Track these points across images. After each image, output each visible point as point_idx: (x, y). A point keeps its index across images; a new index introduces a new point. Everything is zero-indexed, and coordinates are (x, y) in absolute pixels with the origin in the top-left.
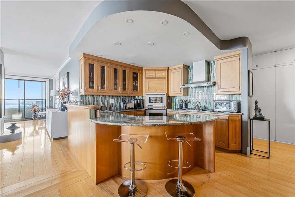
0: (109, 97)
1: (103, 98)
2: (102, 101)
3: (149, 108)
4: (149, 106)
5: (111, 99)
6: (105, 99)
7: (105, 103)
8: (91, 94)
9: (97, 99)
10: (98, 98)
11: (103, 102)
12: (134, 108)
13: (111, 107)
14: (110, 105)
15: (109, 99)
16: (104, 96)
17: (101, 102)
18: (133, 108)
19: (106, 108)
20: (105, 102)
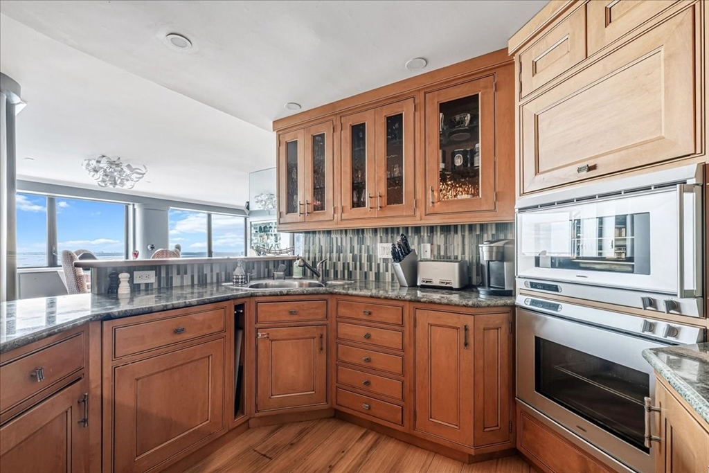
0: (376, 235)
1: (356, 237)
2: (352, 251)
3: (533, 302)
4: (533, 285)
5: (381, 242)
6: (361, 242)
7: (361, 256)
8: (326, 227)
9: (339, 244)
10: (341, 238)
11: (356, 253)
12: (456, 285)
13: (381, 271)
14: (379, 265)
15: (376, 244)
16: (358, 230)
17: (349, 251)
18: (451, 289)
19: (366, 273)
20: (361, 252)
